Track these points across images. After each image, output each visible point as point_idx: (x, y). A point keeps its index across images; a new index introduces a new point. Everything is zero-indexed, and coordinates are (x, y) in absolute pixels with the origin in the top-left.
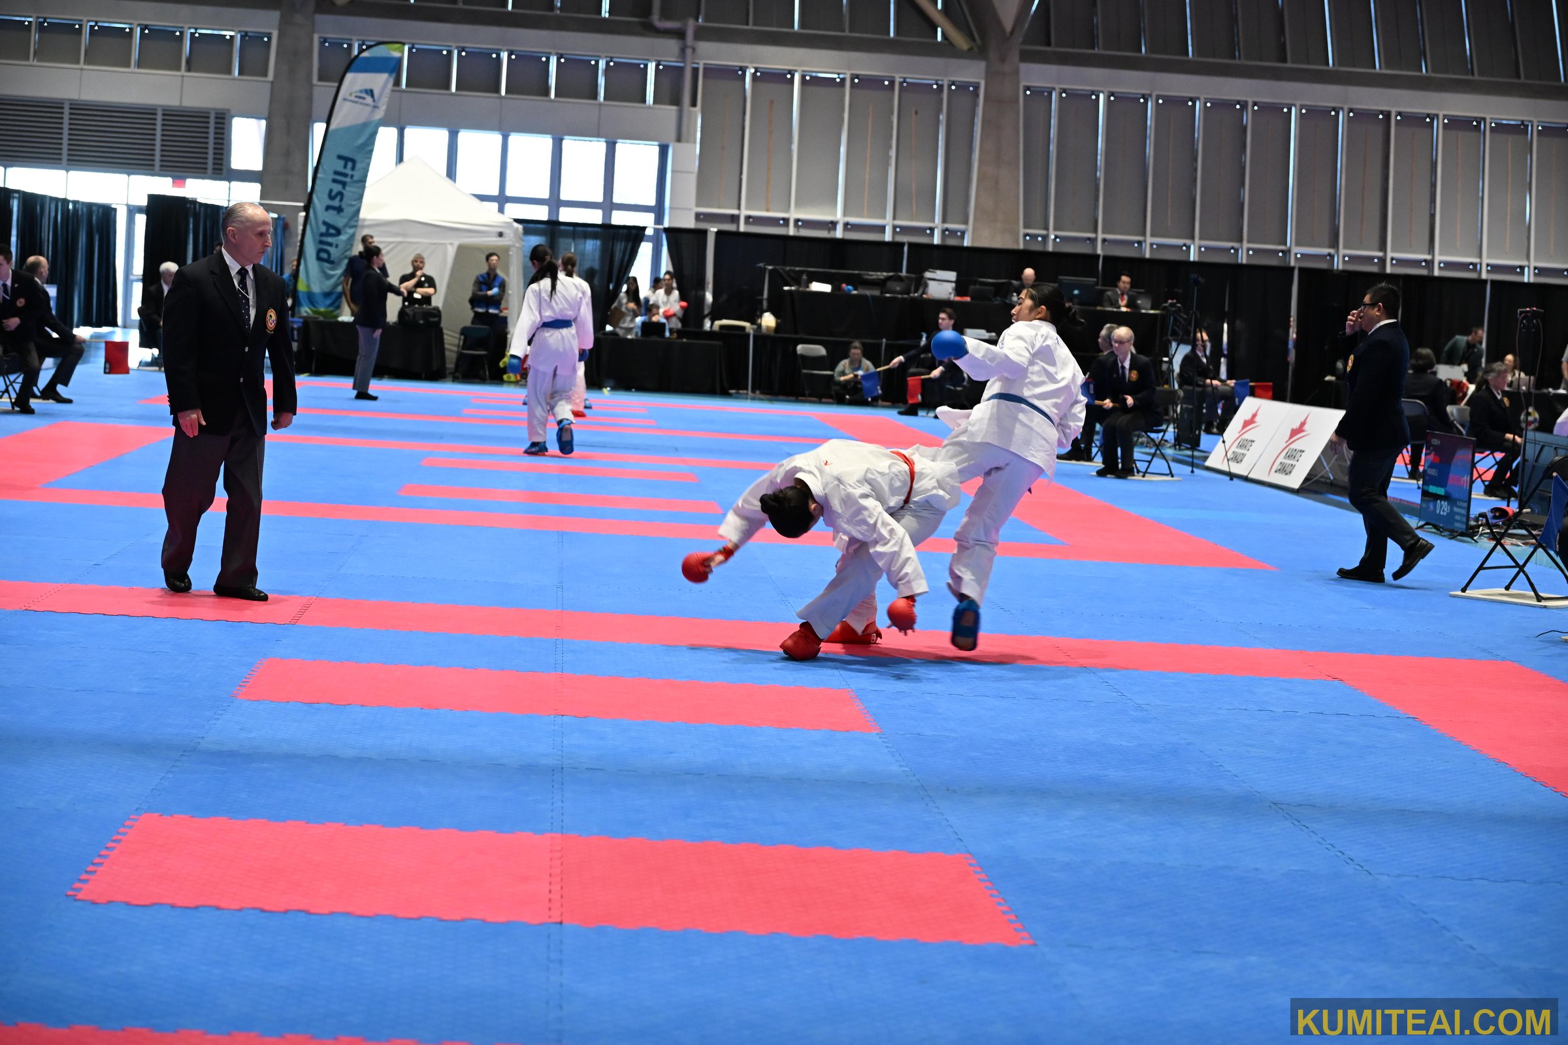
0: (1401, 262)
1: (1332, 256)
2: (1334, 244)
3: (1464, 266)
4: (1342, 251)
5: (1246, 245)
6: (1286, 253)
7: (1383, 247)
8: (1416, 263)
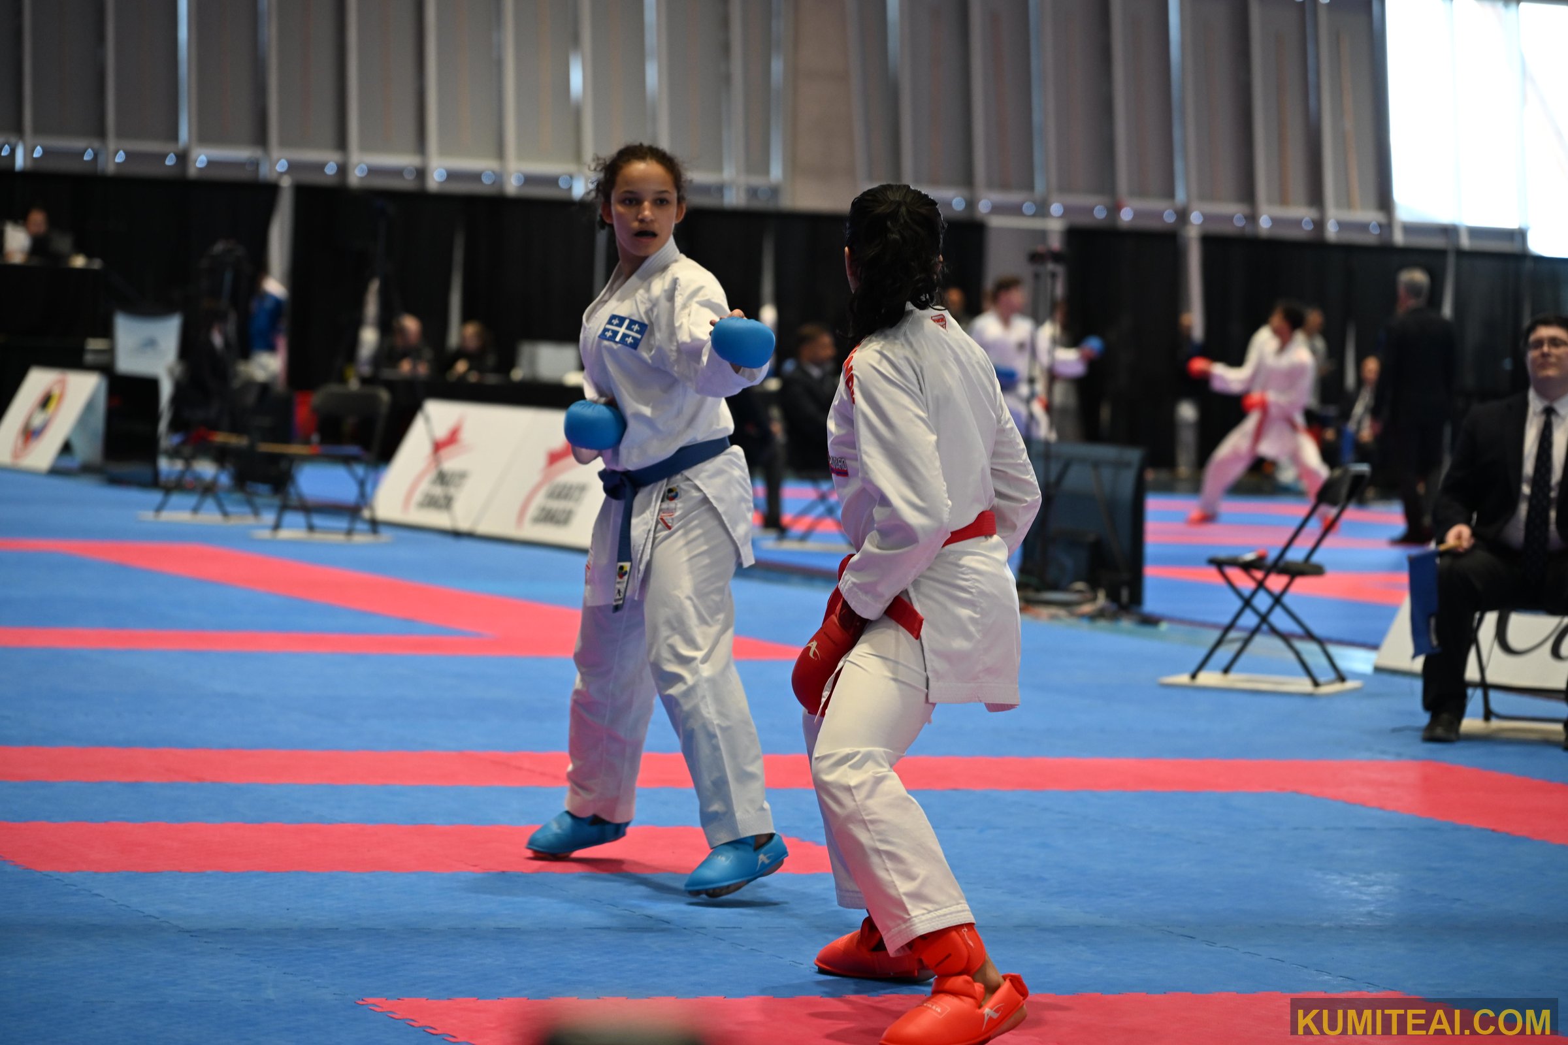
0: (373, 171)
1: (256, 164)
2: (261, 138)
3: (476, 177)
4: (275, 152)
5: (112, 144)
6: (183, 158)
7: (342, 144)
8: (398, 172)
